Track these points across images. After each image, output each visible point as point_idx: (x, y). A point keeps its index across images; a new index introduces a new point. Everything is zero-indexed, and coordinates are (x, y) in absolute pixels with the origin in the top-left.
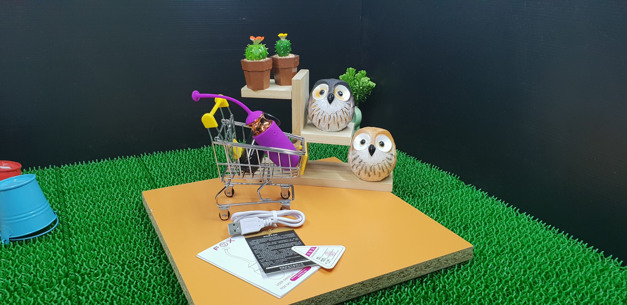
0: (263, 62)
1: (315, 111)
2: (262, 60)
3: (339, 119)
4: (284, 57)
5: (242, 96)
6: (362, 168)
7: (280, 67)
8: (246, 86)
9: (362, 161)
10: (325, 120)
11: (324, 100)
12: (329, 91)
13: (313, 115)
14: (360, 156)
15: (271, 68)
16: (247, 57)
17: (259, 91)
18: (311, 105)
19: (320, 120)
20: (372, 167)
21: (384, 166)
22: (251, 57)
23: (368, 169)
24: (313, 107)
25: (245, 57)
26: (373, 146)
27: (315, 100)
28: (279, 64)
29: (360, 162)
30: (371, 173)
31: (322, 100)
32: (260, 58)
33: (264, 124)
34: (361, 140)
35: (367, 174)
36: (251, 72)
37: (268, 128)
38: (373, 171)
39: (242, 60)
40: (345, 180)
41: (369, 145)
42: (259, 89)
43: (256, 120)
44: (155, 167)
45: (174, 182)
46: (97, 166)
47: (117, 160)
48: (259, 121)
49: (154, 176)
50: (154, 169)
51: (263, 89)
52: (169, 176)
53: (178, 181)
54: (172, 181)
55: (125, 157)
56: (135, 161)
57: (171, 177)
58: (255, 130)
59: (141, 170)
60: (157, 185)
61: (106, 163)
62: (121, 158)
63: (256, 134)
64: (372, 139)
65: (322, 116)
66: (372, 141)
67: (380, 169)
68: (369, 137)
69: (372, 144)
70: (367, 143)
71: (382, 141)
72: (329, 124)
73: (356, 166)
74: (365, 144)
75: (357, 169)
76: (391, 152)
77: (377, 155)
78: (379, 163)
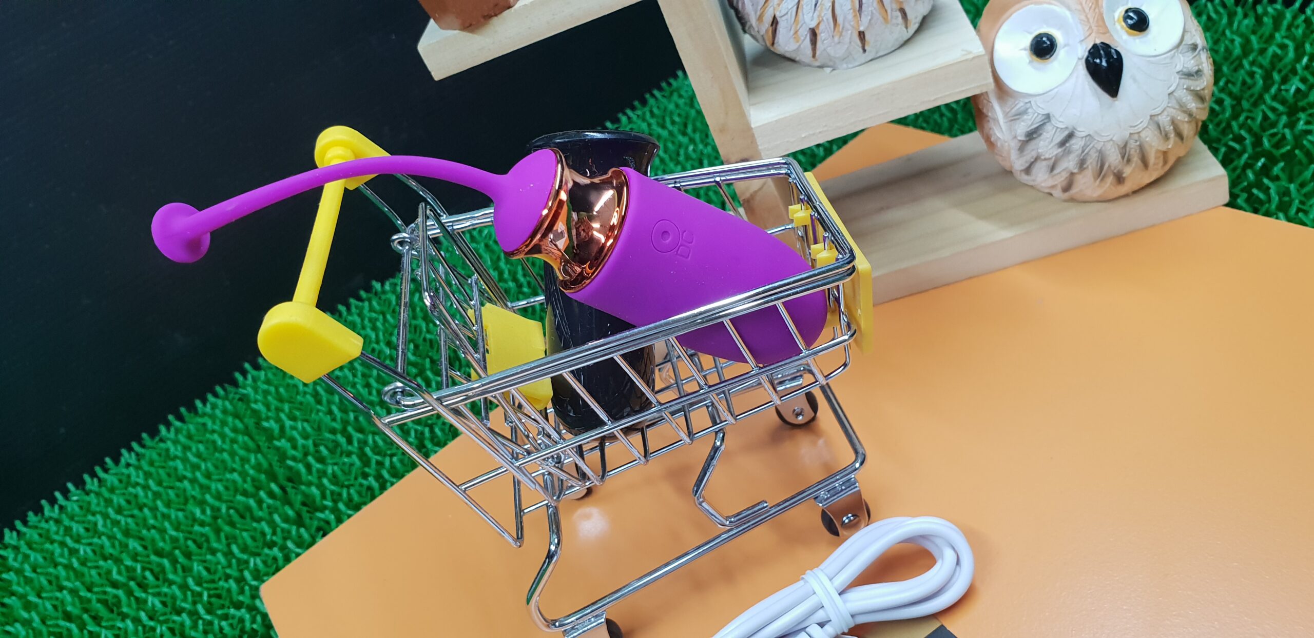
5: (438, 75)
6: (1082, 164)
8: (432, 21)
9: (1071, 136)
10: (840, 19)
13: (775, 22)
14: (1056, 112)
17: (495, 19)
19: (814, 33)
20: (1133, 145)
21: (1181, 117)
23: (1114, 158)
26: (1106, 47)
29: (1063, 143)
30: (1127, 171)
33: (597, 208)
34: (1027, 40)
35: (1110, 179)
37: (623, 219)
38: (1136, 159)
40: (1005, 234)
41: (1082, 51)
42: (493, 16)
43: (545, 212)
44: (290, 411)
45: (366, 462)
46: (112, 490)
47: (168, 436)
48: (565, 208)
49: (294, 459)
50: (288, 423)
51: (510, 7)
52: (342, 440)
53: (378, 454)
54: (358, 463)
55: (192, 409)
56: (225, 412)
57: (350, 441)
58: (567, 262)
59: (248, 450)
60: (314, 501)
61: (139, 460)
62: (180, 418)
63: (581, 277)
64: (1086, 16)
65: (818, 8)
66: (1090, 27)
67: (1166, 135)
68: (1068, 13)
69: (1098, 42)
70: (1065, 45)
71: (1130, 6)
72: (862, 29)
73: (1044, 163)
74: (1061, 53)
75: (1055, 172)
76: (1189, 40)
77: (1135, 80)
78: (1154, 112)
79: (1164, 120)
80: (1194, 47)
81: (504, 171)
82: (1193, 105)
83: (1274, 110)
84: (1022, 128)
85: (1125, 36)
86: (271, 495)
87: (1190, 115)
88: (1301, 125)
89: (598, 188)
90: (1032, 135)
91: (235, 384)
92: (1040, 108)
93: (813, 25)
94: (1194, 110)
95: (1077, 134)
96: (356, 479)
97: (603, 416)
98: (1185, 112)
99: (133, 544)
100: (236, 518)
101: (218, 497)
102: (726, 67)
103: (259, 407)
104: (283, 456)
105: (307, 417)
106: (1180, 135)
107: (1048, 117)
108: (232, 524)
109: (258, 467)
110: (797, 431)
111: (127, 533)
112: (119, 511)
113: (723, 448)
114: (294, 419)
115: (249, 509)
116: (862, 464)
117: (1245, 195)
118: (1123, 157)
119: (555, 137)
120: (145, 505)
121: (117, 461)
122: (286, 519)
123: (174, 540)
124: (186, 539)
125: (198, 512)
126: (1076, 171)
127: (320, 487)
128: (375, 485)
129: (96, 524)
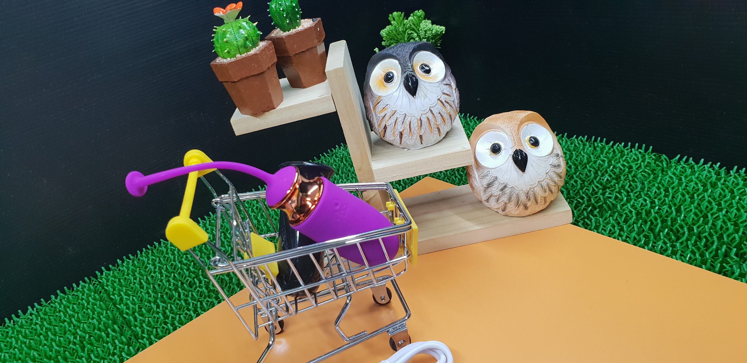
0: (255, 55)
1: (387, 118)
2: (253, 52)
3: (439, 119)
4: (293, 31)
5: (237, 133)
6: (510, 199)
7: (291, 53)
8: (237, 110)
9: (505, 187)
10: (412, 130)
11: (398, 92)
12: (402, 70)
13: (385, 128)
14: (499, 177)
15: (276, 60)
16: (220, 54)
17: (267, 113)
18: (374, 108)
19: (401, 134)
20: (531, 192)
22: (228, 52)
23: (523, 198)
24: (381, 111)
25: (216, 56)
26: (521, 151)
27: (380, 97)
28: (288, 47)
30: (529, 204)
31: (395, 94)
32: (247, 48)
34: (489, 146)
35: (522, 207)
36: (238, 81)
37: (319, 199)
38: (532, 199)
39: (212, 63)
40: (477, 228)
41: (511, 152)
42: (265, 111)
43: (289, 192)
44: (126, 292)
45: (166, 317)
46: (22, 326)
47: (56, 300)
48: (297, 191)
49: (127, 314)
50: (125, 297)
51: (274, 108)
52: (154, 307)
53: (173, 314)
54: (162, 317)
55: (71, 288)
56: (89, 290)
57: (158, 307)
58: (294, 213)
59: (102, 309)
60: (138, 335)
61: (37, 312)
62: (64, 292)
63: (298, 221)
64: (514, 138)
65: (404, 124)
66: (515, 143)
67: (545, 190)
68: (506, 136)
69: (518, 149)
70: (505, 149)
71: (532, 136)
72: (421, 134)
73: (494, 198)
74: (503, 152)
75: (499, 202)
76: (555, 152)
77: (532, 166)
78: (540, 180)
79: (544, 184)
80: (558, 155)
81: (273, 173)
82: (556, 179)
83: (597, 187)
84: (485, 182)
85: (529, 148)
86: (114, 331)
87: (555, 183)
88: (607, 195)
89: (312, 184)
90: (489, 185)
91: (96, 277)
92: (494, 174)
93: (401, 130)
94: (557, 181)
95: (508, 186)
96: (160, 325)
97: (301, 283)
98: (553, 181)
99: (33, 353)
100: (93, 341)
101: (85, 332)
102: (364, 144)
103: (110, 289)
104: (121, 313)
105: (135, 295)
106: (551, 191)
107: (496, 178)
108: (91, 344)
109: (108, 317)
110: (382, 308)
111: (30, 347)
112: (25, 337)
113: (350, 304)
114: (128, 295)
115: (100, 337)
116: (408, 318)
117: (582, 222)
118: (527, 198)
119: (292, 163)
120: (41, 334)
121: (24, 313)
122: (122, 343)
123: (58, 352)
124: (65, 351)
125: (72, 338)
126: (507, 202)
127: (141, 327)
128: (171, 328)
129: (11, 343)
